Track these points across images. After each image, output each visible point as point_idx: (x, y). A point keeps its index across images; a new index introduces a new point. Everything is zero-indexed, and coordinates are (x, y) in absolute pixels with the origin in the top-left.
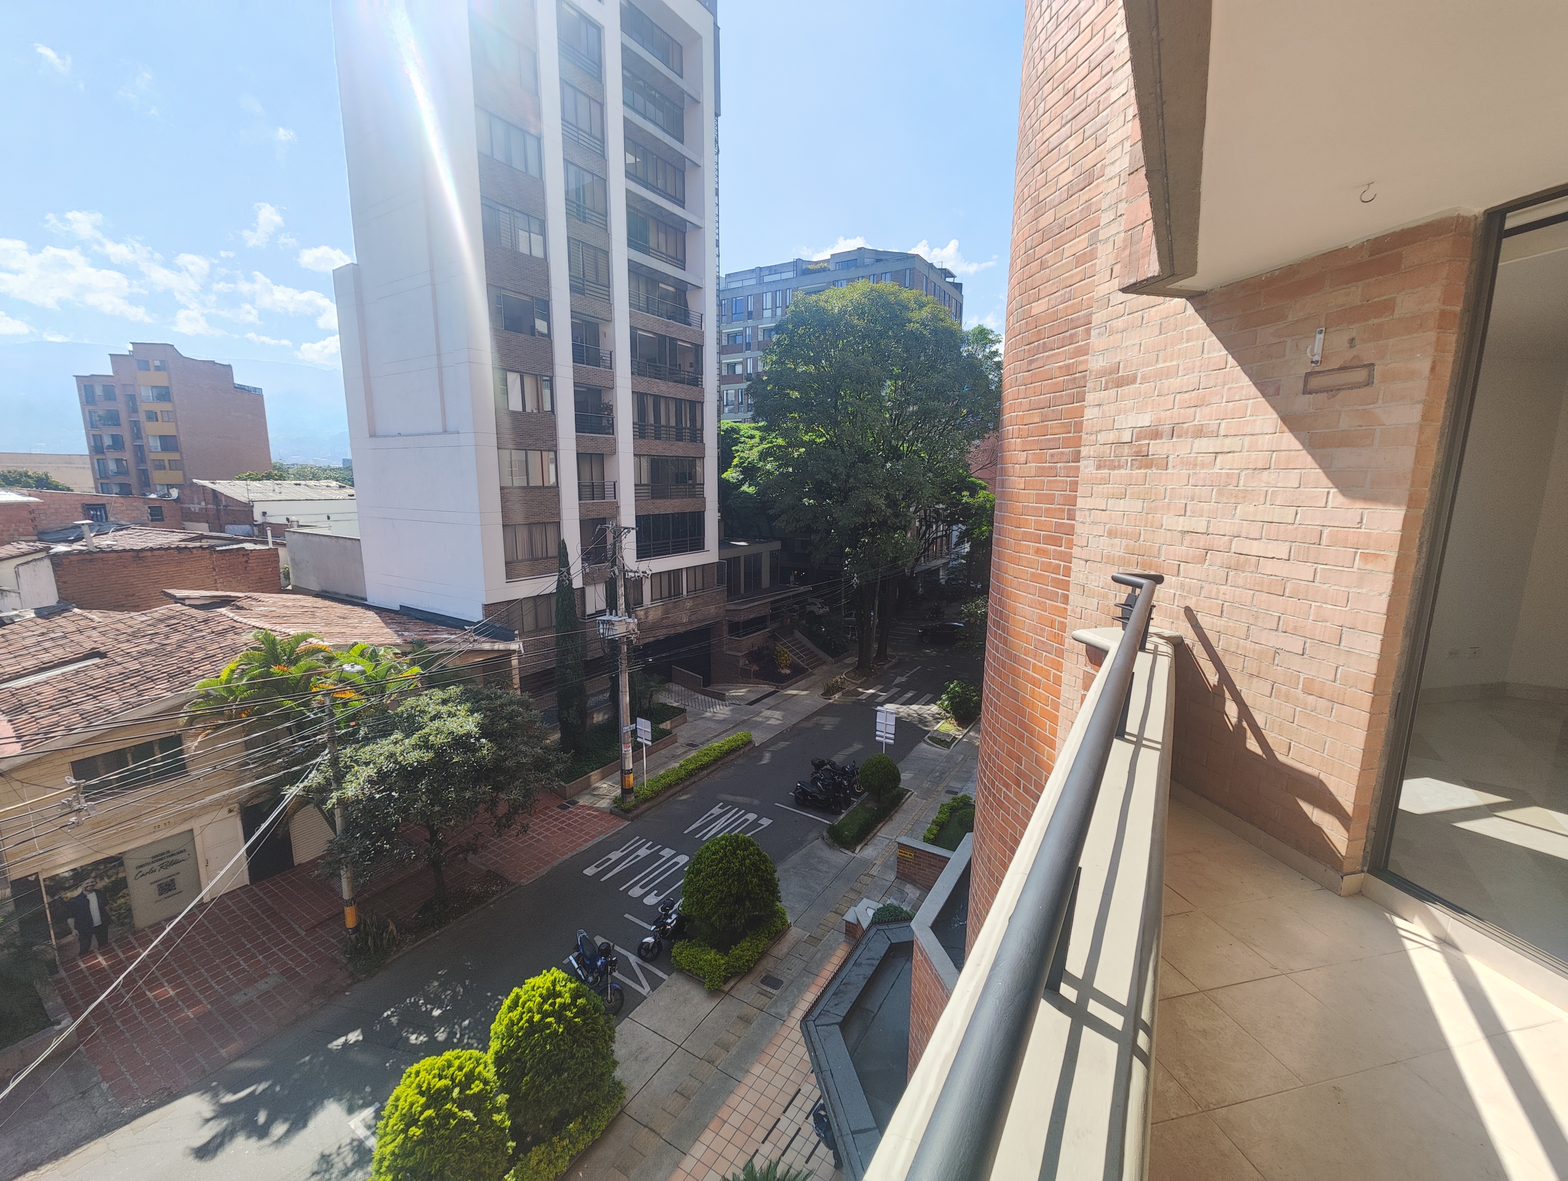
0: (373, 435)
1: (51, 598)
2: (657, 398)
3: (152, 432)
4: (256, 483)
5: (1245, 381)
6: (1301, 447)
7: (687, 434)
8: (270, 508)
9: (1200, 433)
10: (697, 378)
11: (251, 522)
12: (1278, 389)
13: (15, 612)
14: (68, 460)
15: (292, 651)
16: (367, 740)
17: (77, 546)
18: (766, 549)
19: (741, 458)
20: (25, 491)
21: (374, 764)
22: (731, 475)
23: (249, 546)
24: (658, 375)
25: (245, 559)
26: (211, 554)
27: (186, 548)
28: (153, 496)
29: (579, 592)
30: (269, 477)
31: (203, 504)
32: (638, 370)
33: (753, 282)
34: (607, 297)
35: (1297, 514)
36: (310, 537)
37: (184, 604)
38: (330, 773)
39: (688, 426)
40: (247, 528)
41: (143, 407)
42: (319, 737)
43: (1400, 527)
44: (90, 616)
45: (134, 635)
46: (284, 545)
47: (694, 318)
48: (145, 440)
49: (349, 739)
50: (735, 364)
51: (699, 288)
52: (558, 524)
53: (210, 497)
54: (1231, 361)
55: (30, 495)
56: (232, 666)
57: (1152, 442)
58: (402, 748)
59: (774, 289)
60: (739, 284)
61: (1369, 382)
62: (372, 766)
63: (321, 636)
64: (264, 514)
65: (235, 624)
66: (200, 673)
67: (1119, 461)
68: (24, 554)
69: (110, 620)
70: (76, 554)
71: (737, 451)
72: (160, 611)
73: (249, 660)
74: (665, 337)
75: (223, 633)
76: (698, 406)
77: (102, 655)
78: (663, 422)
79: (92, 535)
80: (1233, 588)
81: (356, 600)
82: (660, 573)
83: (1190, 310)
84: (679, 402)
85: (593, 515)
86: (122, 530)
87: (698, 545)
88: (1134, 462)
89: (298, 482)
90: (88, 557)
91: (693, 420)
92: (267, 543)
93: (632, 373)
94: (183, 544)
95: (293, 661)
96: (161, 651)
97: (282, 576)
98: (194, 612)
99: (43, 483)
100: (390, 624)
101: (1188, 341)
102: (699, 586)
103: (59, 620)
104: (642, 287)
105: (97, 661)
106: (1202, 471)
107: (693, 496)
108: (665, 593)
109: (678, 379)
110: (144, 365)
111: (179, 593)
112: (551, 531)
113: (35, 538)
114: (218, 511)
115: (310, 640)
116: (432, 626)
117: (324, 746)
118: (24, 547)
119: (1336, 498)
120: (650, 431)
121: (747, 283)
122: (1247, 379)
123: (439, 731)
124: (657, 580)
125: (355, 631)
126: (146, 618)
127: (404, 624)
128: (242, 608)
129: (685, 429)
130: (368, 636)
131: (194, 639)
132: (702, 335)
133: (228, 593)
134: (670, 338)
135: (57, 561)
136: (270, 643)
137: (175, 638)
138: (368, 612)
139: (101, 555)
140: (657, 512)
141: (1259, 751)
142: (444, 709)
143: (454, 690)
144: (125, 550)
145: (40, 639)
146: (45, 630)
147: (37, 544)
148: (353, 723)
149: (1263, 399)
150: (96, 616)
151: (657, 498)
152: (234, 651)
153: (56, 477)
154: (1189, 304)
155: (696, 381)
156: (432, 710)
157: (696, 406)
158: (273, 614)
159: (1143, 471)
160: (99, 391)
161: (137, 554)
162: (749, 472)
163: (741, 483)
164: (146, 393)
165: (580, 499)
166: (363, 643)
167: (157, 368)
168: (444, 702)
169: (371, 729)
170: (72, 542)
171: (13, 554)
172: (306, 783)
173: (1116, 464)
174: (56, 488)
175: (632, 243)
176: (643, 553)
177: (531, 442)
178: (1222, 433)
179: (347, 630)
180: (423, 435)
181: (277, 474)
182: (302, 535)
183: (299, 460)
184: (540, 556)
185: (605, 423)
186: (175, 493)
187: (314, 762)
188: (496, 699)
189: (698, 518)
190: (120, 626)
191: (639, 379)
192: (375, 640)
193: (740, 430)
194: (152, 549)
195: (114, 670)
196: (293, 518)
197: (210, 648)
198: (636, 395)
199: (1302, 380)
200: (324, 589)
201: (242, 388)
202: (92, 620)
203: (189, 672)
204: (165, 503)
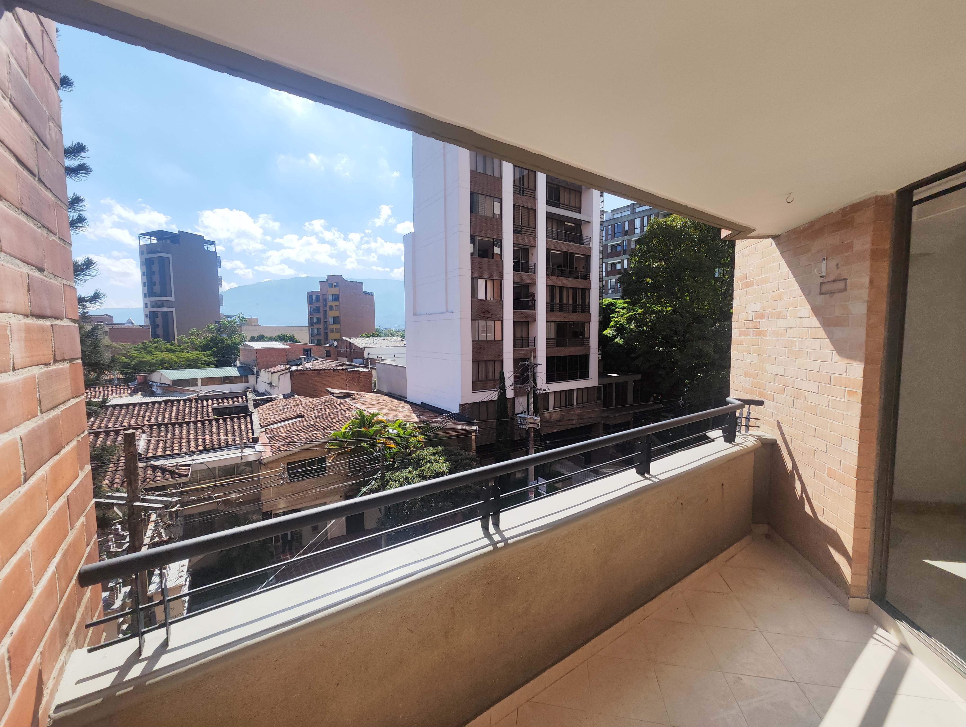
0: (415, 315)
1: (288, 391)
2: (561, 288)
3: (331, 314)
4: (367, 339)
5: (797, 286)
6: (820, 326)
7: (579, 308)
8: (371, 351)
9: (779, 316)
10: (587, 275)
11: (363, 358)
12: (810, 292)
13: (277, 396)
14: (301, 328)
15: (371, 421)
16: (398, 469)
17: (300, 367)
18: (631, 379)
19: (615, 322)
20: (285, 343)
21: (399, 481)
22: (608, 332)
23: (361, 369)
24: (563, 274)
25: (358, 376)
26: (346, 373)
27: (337, 369)
28: (328, 345)
29: (512, 400)
30: (373, 336)
31: (346, 348)
32: (550, 272)
33: (629, 213)
34: (534, 234)
35: (820, 366)
36: (386, 366)
37: (333, 396)
38: (380, 483)
39: (580, 303)
40: (361, 360)
41: (329, 304)
42: (377, 465)
43: (862, 375)
44: (300, 399)
45: (314, 408)
46: (375, 369)
47: (585, 240)
48: (328, 319)
49: (390, 468)
50: (616, 263)
51: (590, 222)
52: (501, 361)
53: (348, 345)
54: (791, 275)
55: (286, 345)
56: (346, 426)
57: (761, 320)
58: (411, 475)
59: (642, 215)
60: (619, 215)
61: (845, 289)
62: (398, 482)
63: (383, 414)
64: (369, 353)
65: (351, 407)
66: (335, 428)
67: (748, 331)
68: (282, 371)
69: (307, 401)
70: (299, 371)
71: (614, 317)
72: (324, 398)
73: (353, 423)
74: (567, 252)
75: (345, 411)
76: (587, 292)
77: (302, 417)
78: (565, 302)
79: (305, 362)
80: (796, 410)
81: (403, 398)
82: (560, 391)
83: (774, 244)
84: (575, 289)
85: (522, 356)
86: (315, 360)
87: (585, 375)
88: (755, 332)
89: (384, 338)
90: (302, 372)
91: (584, 299)
92: (368, 368)
93: (547, 275)
94: (336, 368)
95: (370, 426)
96: (321, 417)
97: (373, 384)
98: (336, 399)
99: (292, 339)
100: (415, 411)
101: (773, 263)
102: (585, 400)
103: (290, 400)
104: (555, 226)
105: (300, 419)
106: (782, 338)
107: (582, 345)
108: (563, 404)
109: (575, 276)
110: (331, 285)
111: (332, 390)
112: (497, 364)
113: (286, 363)
114: (351, 351)
115: (379, 416)
116: (435, 414)
117: (379, 470)
118: (282, 367)
119: (836, 357)
120: (557, 307)
121: (624, 214)
122: (798, 285)
123: (429, 469)
124: (558, 396)
125: (399, 414)
126: (319, 401)
127: (422, 412)
128: (354, 399)
129: (578, 305)
130: (404, 417)
131: (335, 413)
132: (590, 249)
133: (350, 392)
134: (571, 253)
135: (292, 373)
136: (362, 415)
137: (328, 411)
138: (407, 405)
139: (307, 372)
140: (559, 355)
141: (811, 514)
142: (433, 458)
143: (439, 448)
144: (315, 370)
145: (283, 408)
146: (285, 404)
147: (287, 366)
148: (392, 460)
149: (804, 297)
150: (302, 399)
151: (560, 346)
152: (349, 419)
153: (296, 337)
154: (773, 242)
155: (586, 276)
156: (428, 458)
157: (586, 291)
158: (367, 403)
159: (757, 337)
160: (314, 298)
161: (319, 372)
162: (620, 330)
163: (615, 337)
164: (330, 298)
165: (515, 346)
166: (401, 420)
167: (335, 286)
168: (434, 454)
169: (400, 464)
170: (298, 365)
171: (279, 370)
172: (370, 487)
173: (747, 333)
174: (296, 342)
175: (549, 203)
176: (550, 379)
177: (489, 316)
178: (788, 316)
179: (395, 413)
180: (437, 314)
181: (376, 334)
182: (382, 365)
183: (388, 326)
184: (491, 378)
185: (530, 304)
186: (335, 344)
187: (374, 477)
188: (460, 456)
189: (586, 359)
190: (310, 404)
191: (551, 277)
192: (407, 419)
193: (616, 304)
194: (324, 370)
195: (305, 423)
196: (380, 356)
197: (340, 417)
198: (549, 288)
199: (819, 286)
200: (390, 392)
201: (366, 293)
202: (301, 401)
203: (331, 427)
204: (332, 348)
